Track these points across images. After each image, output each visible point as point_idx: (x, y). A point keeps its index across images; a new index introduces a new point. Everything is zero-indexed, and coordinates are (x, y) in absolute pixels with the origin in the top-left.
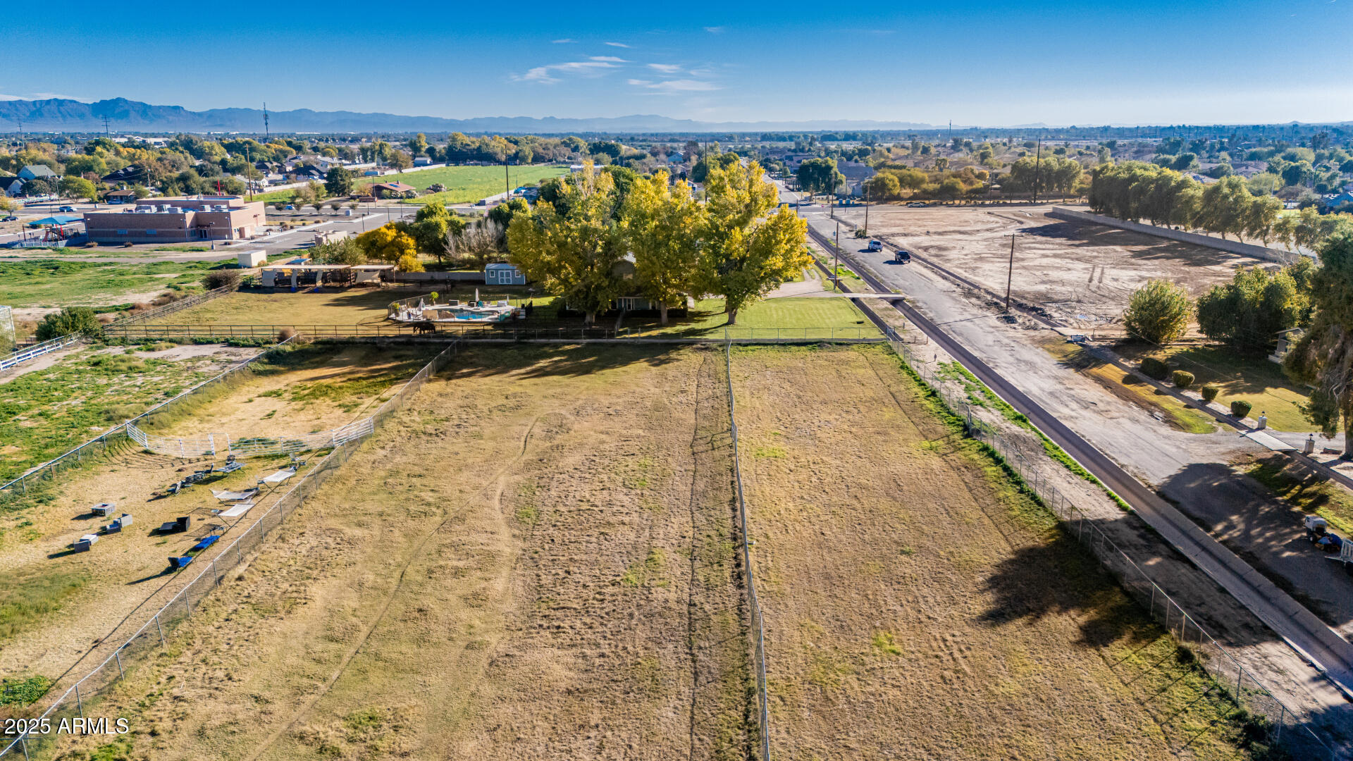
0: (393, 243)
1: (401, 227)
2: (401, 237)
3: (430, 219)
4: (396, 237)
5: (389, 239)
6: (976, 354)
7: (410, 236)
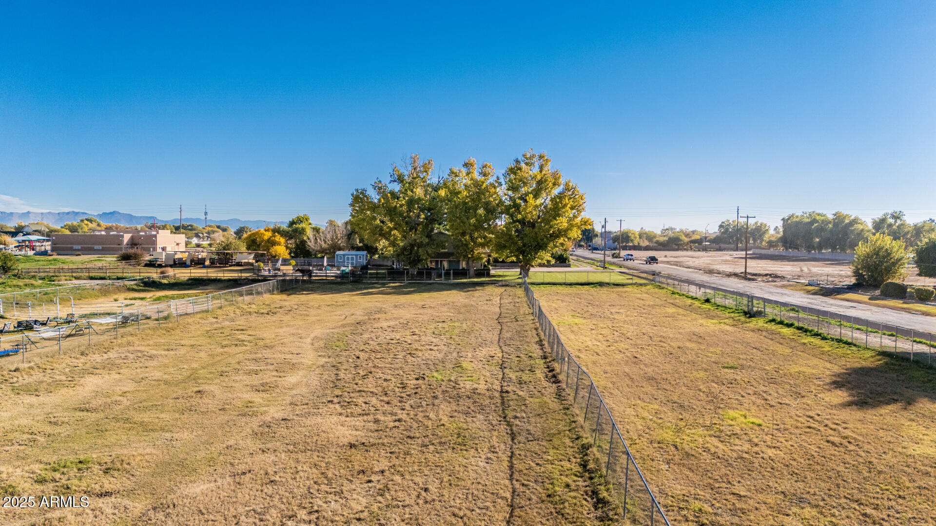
0: (268, 240)
1: (276, 231)
2: (275, 236)
3: (298, 226)
4: (271, 237)
5: (266, 238)
6: (732, 290)
7: (281, 236)
